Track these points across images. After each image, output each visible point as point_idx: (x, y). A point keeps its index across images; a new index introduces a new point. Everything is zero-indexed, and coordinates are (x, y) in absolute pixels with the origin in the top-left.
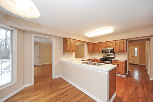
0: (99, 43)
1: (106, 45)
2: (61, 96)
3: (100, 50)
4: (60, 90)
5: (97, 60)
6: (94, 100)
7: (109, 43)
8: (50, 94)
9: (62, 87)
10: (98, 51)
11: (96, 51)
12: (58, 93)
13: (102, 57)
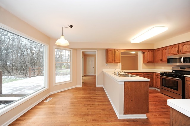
0: (163, 49)
1: (176, 49)
2: (91, 98)
3: (165, 59)
4: (94, 94)
5: (157, 74)
6: (113, 109)
7: (182, 46)
8: (86, 94)
9: (97, 93)
10: (162, 61)
11: (158, 62)
12: (91, 95)
13: (171, 71)
